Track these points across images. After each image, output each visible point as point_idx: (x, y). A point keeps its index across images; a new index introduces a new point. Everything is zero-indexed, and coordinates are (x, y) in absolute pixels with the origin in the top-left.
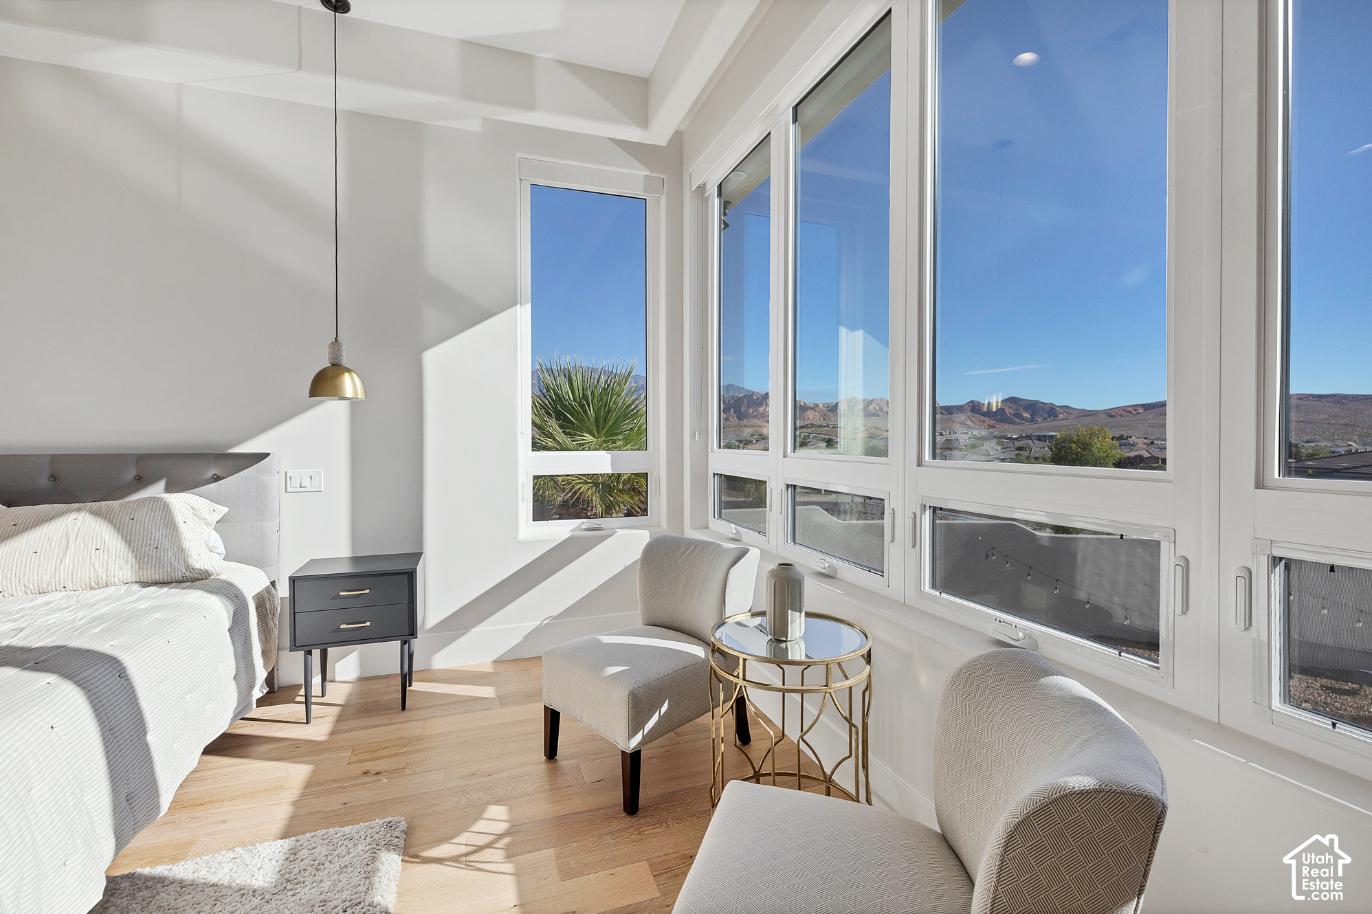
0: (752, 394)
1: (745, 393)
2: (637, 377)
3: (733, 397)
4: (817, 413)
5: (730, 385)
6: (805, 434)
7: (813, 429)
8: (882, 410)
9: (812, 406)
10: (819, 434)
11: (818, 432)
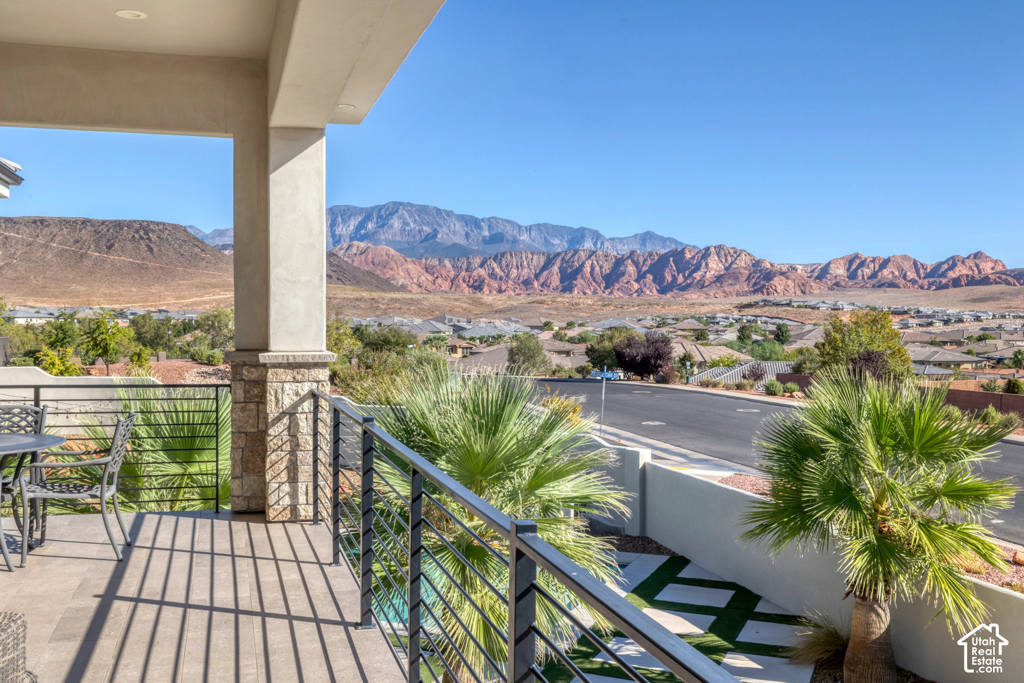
0: (684, 249)
1: (673, 247)
2: (493, 221)
3: (650, 254)
4: (790, 282)
5: (648, 233)
6: (749, 318)
7: (766, 308)
8: (905, 277)
9: (784, 269)
10: (772, 318)
11: (773, 315)
